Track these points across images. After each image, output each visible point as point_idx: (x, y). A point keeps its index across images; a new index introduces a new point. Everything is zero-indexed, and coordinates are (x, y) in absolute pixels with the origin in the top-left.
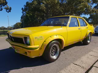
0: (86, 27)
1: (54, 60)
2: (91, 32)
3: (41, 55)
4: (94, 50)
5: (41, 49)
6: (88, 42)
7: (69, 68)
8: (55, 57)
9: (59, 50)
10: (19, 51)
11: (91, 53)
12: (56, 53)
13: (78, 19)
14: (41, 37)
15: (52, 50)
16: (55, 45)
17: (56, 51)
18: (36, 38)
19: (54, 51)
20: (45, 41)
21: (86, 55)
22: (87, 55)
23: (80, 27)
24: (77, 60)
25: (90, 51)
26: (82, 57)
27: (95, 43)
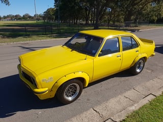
3: (53, 96)
5: (51, 90)
8: (70, 99)
12: (74, 93)
14: (51, 78)
17: (75, 90)
19: (72, 91)
20: (56, 83)
22: (119, 97)
24: (100, 103)
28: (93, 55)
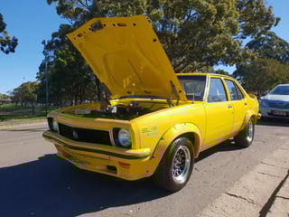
0: (242, 101)
1: (178, 187)
3: (151, 173)
4: (266, 161)
6: (249, 139)
7: (219, 203)
9: (188, 161)
10: (89, 163)
11: (260, 168)
12: (182, 169)
13: (224, 81)
14: (155, 128)
16: (180, 147)
17: (183, 163)
19: (178, 165)
20: (161, 139)
22: (252, 174)
23: (230, 102)
24: (232, 185)
25: (257, 164)
26: (243, 178)
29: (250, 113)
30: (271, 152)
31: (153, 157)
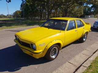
2: (88, 31)
3: (44, 56)
4: (87, 49)
5: (43, 52)
6: (84, 40)
7: (64, 66)
8: (54, 57)
9: (57, 52)
12: (55, 53)
14: (44, 44)
15: (52, 52)
16: (54, 47)
18: (40, 45)
20: (47, 46)
21: (80, 54)
23: (77, 29)
24: (71, 59)
25: (83, 50)
26: (76, 56)
27: (91, 40)
28: (64, 30)
29: (85, 31)
30: (91, 45)
31: (44, 52)
